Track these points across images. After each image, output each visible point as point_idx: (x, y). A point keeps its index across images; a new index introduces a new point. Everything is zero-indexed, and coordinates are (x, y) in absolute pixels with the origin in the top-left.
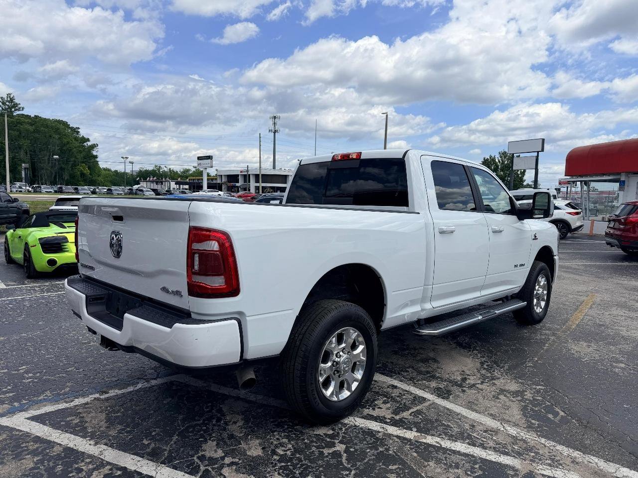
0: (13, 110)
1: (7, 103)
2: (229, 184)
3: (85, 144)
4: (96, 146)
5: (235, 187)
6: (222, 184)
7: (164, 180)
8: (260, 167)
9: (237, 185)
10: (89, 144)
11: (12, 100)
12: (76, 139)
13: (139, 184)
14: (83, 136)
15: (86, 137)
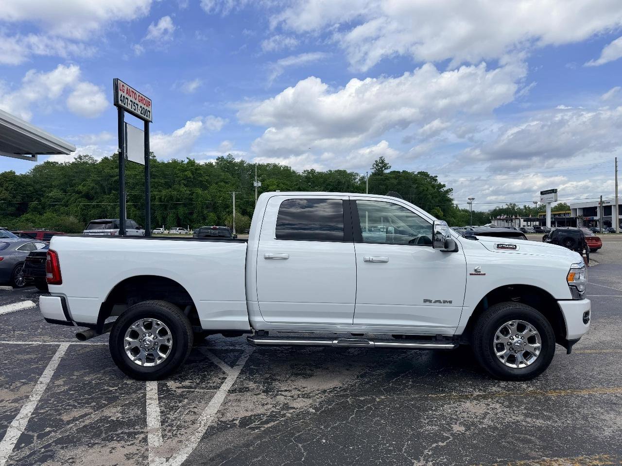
0: (383, 169)
1: (379, 165)
2: (585, 218)
3: (442, 190)
4: (451, 191)
5: (593, 221)
6: (576, 218)
7: (514, 217)
8: (616, 197)
9: (595, 218)
10: (445, 189)
11: (383, 162)
12: (433, 186)
13: (491, 222)
14: (440, 183)
15: (442, 183)
